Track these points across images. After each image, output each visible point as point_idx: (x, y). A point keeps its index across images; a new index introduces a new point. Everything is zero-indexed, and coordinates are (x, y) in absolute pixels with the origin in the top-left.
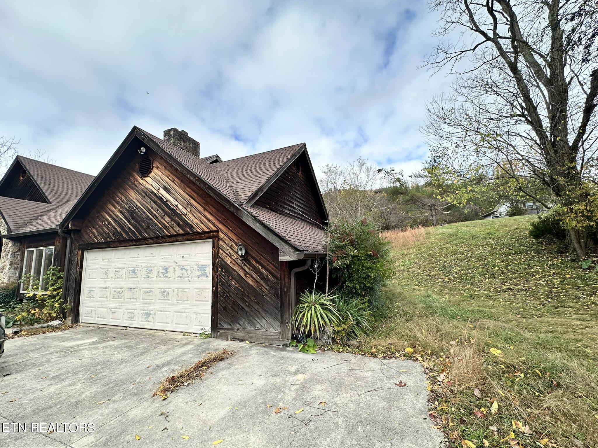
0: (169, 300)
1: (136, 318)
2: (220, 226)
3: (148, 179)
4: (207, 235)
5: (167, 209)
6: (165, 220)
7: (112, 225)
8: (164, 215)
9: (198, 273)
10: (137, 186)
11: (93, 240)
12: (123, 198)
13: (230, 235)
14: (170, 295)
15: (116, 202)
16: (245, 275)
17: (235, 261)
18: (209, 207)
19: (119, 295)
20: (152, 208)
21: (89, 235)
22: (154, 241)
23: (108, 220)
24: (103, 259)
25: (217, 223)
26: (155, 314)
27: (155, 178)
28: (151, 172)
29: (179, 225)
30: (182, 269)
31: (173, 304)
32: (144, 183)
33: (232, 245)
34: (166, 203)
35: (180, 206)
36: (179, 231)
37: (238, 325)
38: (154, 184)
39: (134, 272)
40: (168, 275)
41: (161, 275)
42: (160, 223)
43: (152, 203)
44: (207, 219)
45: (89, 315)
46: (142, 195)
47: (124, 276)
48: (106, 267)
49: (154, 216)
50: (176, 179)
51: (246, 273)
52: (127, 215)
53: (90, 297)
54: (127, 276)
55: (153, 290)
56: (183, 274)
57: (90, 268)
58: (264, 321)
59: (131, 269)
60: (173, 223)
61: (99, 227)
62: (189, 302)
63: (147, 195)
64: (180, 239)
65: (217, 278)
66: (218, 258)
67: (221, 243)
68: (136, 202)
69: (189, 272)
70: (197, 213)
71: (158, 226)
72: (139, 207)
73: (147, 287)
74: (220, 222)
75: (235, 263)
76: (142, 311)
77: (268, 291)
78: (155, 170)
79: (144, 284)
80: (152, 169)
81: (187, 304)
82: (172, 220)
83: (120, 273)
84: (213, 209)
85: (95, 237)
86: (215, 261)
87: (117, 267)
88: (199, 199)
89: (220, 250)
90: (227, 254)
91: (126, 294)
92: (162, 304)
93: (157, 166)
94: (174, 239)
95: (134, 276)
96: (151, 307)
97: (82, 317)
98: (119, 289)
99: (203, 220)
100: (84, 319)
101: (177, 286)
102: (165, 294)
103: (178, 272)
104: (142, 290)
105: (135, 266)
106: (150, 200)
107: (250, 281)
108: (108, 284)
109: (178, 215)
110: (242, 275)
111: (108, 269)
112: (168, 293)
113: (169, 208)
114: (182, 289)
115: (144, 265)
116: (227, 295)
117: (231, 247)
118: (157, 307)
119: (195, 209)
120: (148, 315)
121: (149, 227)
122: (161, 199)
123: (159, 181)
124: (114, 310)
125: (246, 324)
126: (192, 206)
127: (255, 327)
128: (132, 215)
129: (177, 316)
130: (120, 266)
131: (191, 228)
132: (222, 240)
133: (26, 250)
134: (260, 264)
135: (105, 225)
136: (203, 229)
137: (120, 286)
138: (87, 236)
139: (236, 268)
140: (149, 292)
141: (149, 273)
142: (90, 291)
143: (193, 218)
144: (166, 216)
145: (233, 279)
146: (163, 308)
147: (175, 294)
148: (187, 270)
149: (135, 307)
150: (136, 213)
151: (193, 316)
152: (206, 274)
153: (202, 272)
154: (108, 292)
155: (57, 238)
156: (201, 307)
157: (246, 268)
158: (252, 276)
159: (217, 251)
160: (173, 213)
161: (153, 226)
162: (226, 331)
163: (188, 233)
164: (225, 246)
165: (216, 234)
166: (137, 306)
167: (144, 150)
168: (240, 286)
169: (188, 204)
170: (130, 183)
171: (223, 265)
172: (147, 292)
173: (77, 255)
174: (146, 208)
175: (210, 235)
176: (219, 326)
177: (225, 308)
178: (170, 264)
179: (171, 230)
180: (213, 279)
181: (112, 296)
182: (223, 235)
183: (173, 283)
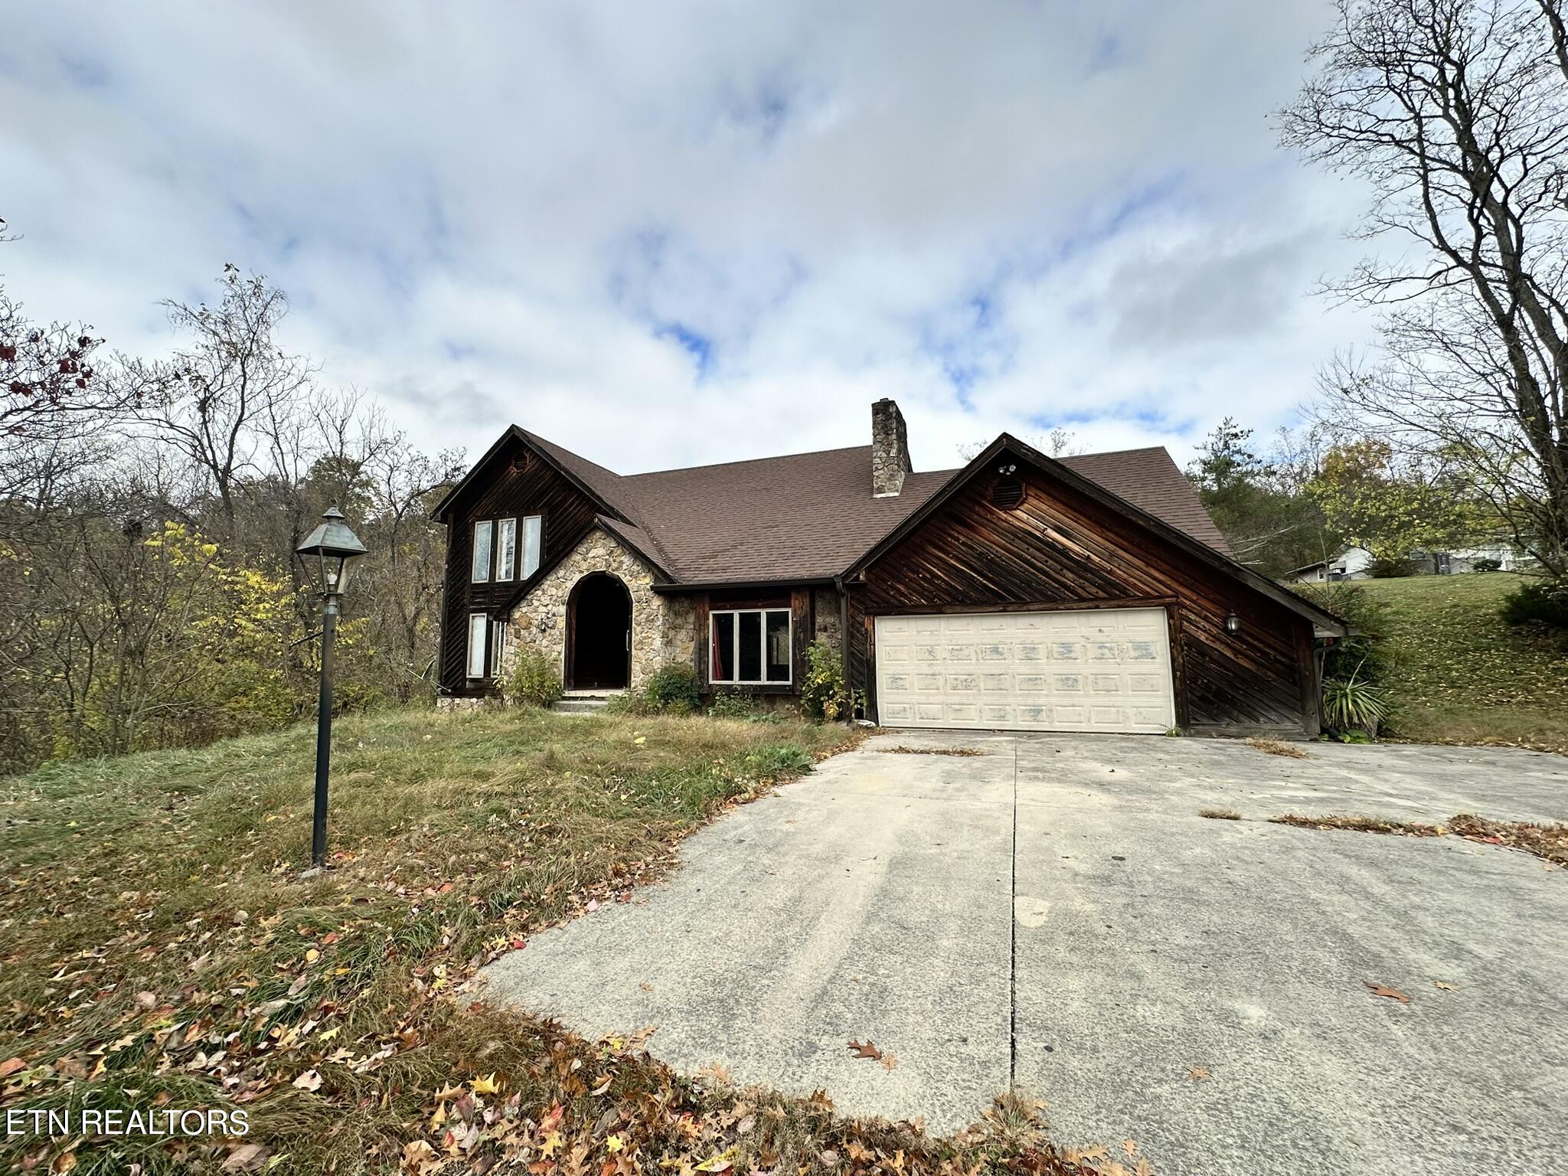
0: (1079, 690)
1: (1009, 717)
2: (1182, 589)
3: (1018, 513)
4: (1157, 601)
5: (1065, 561)
6: (1064, 576)
7: (940, 578)
8: (1062, 569)
9: (1133, 654)
10: (993, 523)
11: (900, 601)
12: (962, 539)
13: (1202, 602)
14: (1080, 682)
15: (946, 544)
16: (1235, 655)
17: (1214, 636)
18: (1156, 562)
19: (967, 683)
20: (1034, 558)
21: (888, 593)
23: (929, 571)
24: (919, 632)
25: (1175, 585)
26: (1051, 711)
27: (1033, 512)
28: (1022, 504)
29: (1093, 584)
30: (1100, 648)
31: (1087, 696)
32: (1010, 519)
33: (1206, 616)
34: (1064, 552)
35: (1093, 556)
36: (1097, 593)
37: (1227, 719)
38: (1033, 521)
39: (996, 650)
40: (1073, 655)
41: (1056, 655)
42: (1056, 580)
43: (1031, 550)
44: (1155, 579)
45: (898, 716)
46: (1006, 536)
47: (973, 657)
48: (928, 643)
49: (1038, 569)
50: (1082, 518)
51: (1236, 652)
52: (974, 562)
53: (897, 688)
54: (980, 656)
55: (1042, 676)
56: (1103, 655)
57: (887, 643)
58: (1273, 713)
59: (988, 647)
60: (1082, 581)
61: (910, 580)
62: (1120, 693)
63: (1018, 538)
64: (1102, 605)
65: (1183, 658)
66: (1181, 633)
67: (1184, 612)
68: (994, 546)
69: (1116, 652)
70: (1133, 569)
71: (1050, 584)
72: (1003, 555)
73: (1028, 672)
74: (1181, 584)
75: (1214, 640)
76: (1022, 707)
77: (1277, 675)
78: (1031, 500)
79: (1026, 668)
80: (1026, 499)
81: (1118, 695)
82: (1081, 577)
83: (966, 652)
84: (1165, 566)
85: (902, 594)
86: (1175, 637)
87: (954, 642)
88: (1135, 550)
89: (1185, 623)
90: (1198, 628)
91: (982, 684)
92: (1064, 695)
93: (1036, 495)
94: (1090, 604)
95: (995, 656)
96: (1042, 701)
97: (884, 719)
98: (965, 677)
99: (1146, 580)
100: (889, 722)
101: (1093, 671)
102: (1070, 682)
103: (1093, 652)
104: (1017, 677)
105: (996, 642)
106: (1026, 546)
107: (1244, 663)
108: (936, 669)
109: (1091, 571)
110: (1230, 654)
111: (931, 646)
112: (1076, 680)
113: (1072, 559)
114: (1104, 674)
115: (1019, 641)
116: (1202, 681)
117: (1205, 618)
118: (1054, 700)
119: (1128, 563)
120: (1036, 712)
121: (1030, 586)
122: (1052, 545)
123: (1043, 518)
124: (958, 707)
125: (1242, 718)
126: (1122, 558)
127: (1258, 721)
128: (989, 565)
129: (1099, 712)
130: (960, 642)
131: (1124, 591)
132: (1186, 608)
133: (711, 613)
134: (1260, 641)
135: (924, 578)
136: (1148, 593)
137: (970, 672)
138: (883, 594)
139: (1218, 646)
140: (1034, 680)
141: (1030, 653)
142: (895, 679)
143: (1125, 576)
144: (1065, 571)
145: (1212, 660)
146: (1066, 701)
147: (1089, 681)
148: (1111, 649)
149: (1004, 701)
150: (995, 563)
151: (1131, 712)
152: (1151, 654)
153: (1143, 651)
154: (941, 681)
155: (793, 595)
156: (1144, 699)
157: (1237, 645)
158: (1246, 657)
159: (1178, 623)
160: (1082, 567)
161: (1038, 584)
162: (1206, 727)
163: (1119, 598)
164: (1193, 617)
165: (1174, 599)
166: (1011, 700)
167: (1013, 468)
168: (1226, 669)
169: (1112, 555)
170: (975, 517)
171: (1193, 643)
172: (1030, 679)
173: (862, 624)
174: (1020, 557)
175: (1161, 601)
176: (1192, 722)
177: (1202, 698)
178: (1071, 640)
179: (1080, 591)
180: (1173, 660)
181: (949, 686)
182: (1188, 603)
183: (1084, 666)
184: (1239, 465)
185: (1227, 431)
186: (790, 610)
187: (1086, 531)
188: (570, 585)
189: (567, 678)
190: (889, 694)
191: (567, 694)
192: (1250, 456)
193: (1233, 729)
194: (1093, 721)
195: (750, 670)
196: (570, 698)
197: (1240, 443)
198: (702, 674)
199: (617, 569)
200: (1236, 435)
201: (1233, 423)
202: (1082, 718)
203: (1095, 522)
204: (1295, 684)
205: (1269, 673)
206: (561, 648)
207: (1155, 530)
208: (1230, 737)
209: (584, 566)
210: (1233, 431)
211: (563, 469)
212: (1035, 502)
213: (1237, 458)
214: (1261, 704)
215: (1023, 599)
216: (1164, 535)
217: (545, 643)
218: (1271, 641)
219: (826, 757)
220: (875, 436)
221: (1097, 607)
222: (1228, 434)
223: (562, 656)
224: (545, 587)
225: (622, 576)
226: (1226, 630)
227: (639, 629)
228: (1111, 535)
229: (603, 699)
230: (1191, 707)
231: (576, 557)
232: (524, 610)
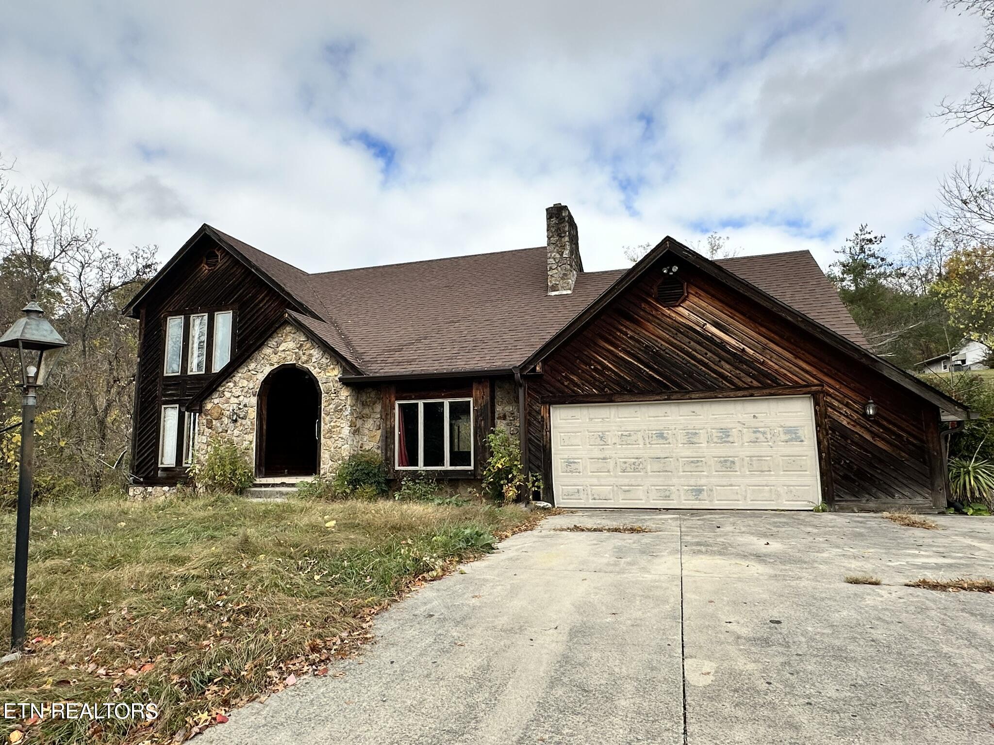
0: (736, 471)
1: (673, 496)
2: (826, 379)
3: (680, 309)
4: (804, 390)
5: (723, 353)
6: (722, 368)
7: (611, 370)
8: (720, 361)
9: (784, 437)
10: (658, 319)
11: (573, 391)
12: (629, 333)
13: (844, 390)
14: (737, 464)
15: (615, 338)
16: (873, 438)
17: (854, 421)
18: (803, 354)
20: (695, 351)
21: (563, 384)
22: (706, 394)
23: (600, 363)
24: (591, 419)
25: (820, 375)
26: (711, 490)
27: (694, 308)
28: (683, 301)
30: (755, 432)
31: (744, 476)
32: (673, 315)
33: (848, 402)
34: (722, 345)
35: (747, 349)
36: (751, 382)
37: (867, 496)
38: (693, 317)
39: (661, 436)
40: (730, 439)
41: (715, 440)
42: (714, 371)
43: (692, 343)
44: (802, 369)
45: (572, 497)
46: (670, 331)
47: (641, 441)
48: (600, 429)
49: (700, 362)
50: (737, 314)
51: (874, 435)
52: (641, 355)
53: (571, 472)
54: (647, 441)
55: (703, 459)
56: (757, 438)
57: (563, 430)
58: (907, 489)
59: (654, 432)
60: (738, 372)
61: (583, 372)
62: (772, 473)
63: (681, 332)
64: (756, 393)
65: (828, 441)
66: (826, 418)
67: (829, 399)
68: (659, 340)
69: (769, 436)
70: (783, 361)
71: (709, 375)
72: (667, 348)
73: (691, 455)
74: (826, 375)
75: (855, 424)
76: (686, 488)
77: (909, 455)
78: (691, 297)
79: (687, 452)
80: (687, 297)
81: (771, 475)
82: (737, 368)
83: (634, 438)
84: (811, 358)
85: (576, 385)
86: (822, 422)
87: (623, 429)
88: (786, 344)
89: (829, 409)
90: (841, 413)
91: (649, 467)
92: (723, 476)
93: (697, 293)
94: (746, 393)
95: (661, 441)
96: (703, 481)
97: (560, 500)
98: (634, 460)
99: (795, 370)
100: (564, 503)
101: (748, 454)
102: (728, 464)
103: (748, 436)
104: (680, 460)
105: (662, 428)
106: (688, 340)
107: (880, 444)
108: (607, 453)
109: (745, 362)
110: (868, 437)
111: (602, 432)
112: (733, 462)
113: (728, 352)
114: (758, 456)
115: (682, 427)
116: (845, 462)
117: (847, 405)
118: (714, 480)
119: (779, 355)
120: (698, 491)
121: (691, 377)
122: (711, 339)
123: (703, 314)
124: (627, 488)
125: (880, 494)
126: (773, 351)
127: (893, 496)
128: (655, 358)
129: (753, 491)
130: (629, 428)
131: (775, 380)
132: (830, 396)
133: (397, 403)
134: (895, 425)
135: (596, 370)
136: (796, 382)
137: (636, 455)
138: (558, 385)
139: (857, 429)
140: (695, 462)
141: (691, 438)
142: (569, 463)
143: (776, 367)
144: (723, 363)
145: (854, 443)
146: (724, 481)
147: (745, 463)
148: (764, 433)
149: (670, 483)
150: (660, 355)
151: (782, 490)
152: (799, 437)
153: (793, 435)
154: (611, 464)
155: (475, 386)
156: (794, 478)
157: (875, 429)
158: (883, 439)
159: (823, 409)
160: (737, 359)
161: (699, 375)
162: (849, 503)
163: (771, 386)
164: (836, 403)
165: (820, 388)
166: (675, 481)
167: (675, 269)
168: (866, 450)
169: (764, 348)
170: (642, 313)
171: (836, 427)
172: (692, 462)
173: (539, 413)
174: (682, 350)
175: (808, 389)
176: (837, 499)
177: (845, 477)
178: (730, 426)
179: (736, 381)
180: (819, 443)
181: (619, 469)
182: (831, 391)
183: (742, 450)
184: (873, 267)
185: (863, 237)
186: (471, 400)
187: (742, 327)
188: (261, 377)
189: (258, 466)
190: (564, 476)
191: (259, 481)
192: (883, 259)
193: (872, 505)
194: (749, 500)
195: (435, 457)
196: (261, 485)
197: (875, 248)
198: (389, 460)
199: (307, 362)
200: (870, 241)
201: (868, 229)
202: (740, 497)
203: (750, 318)
204: (924, 463)
205: (903, 454)
206: (252, 437)
207: (802, 326)
208: (869, 511)
209: (274, 359)
210: (868, 237)
211: (254, 266)
212: (696, 300)
213: (872, 261)
214: (896, 482)
215: (686, 389)
216: (810, 330)
217: (236, 432)
218: (904, 424)
219: (506, 537)
220: (549, 238)
221: (752, 395)
222: (864, 240)
223: (254, 445)
224: (236, 379)
225: (311, 369)
226: (865, 415)
227: (328, 418)
228: (764, 330)
229: (293, 485)
230: (835, 485)
231: (267, 351)
232: (216, 401)
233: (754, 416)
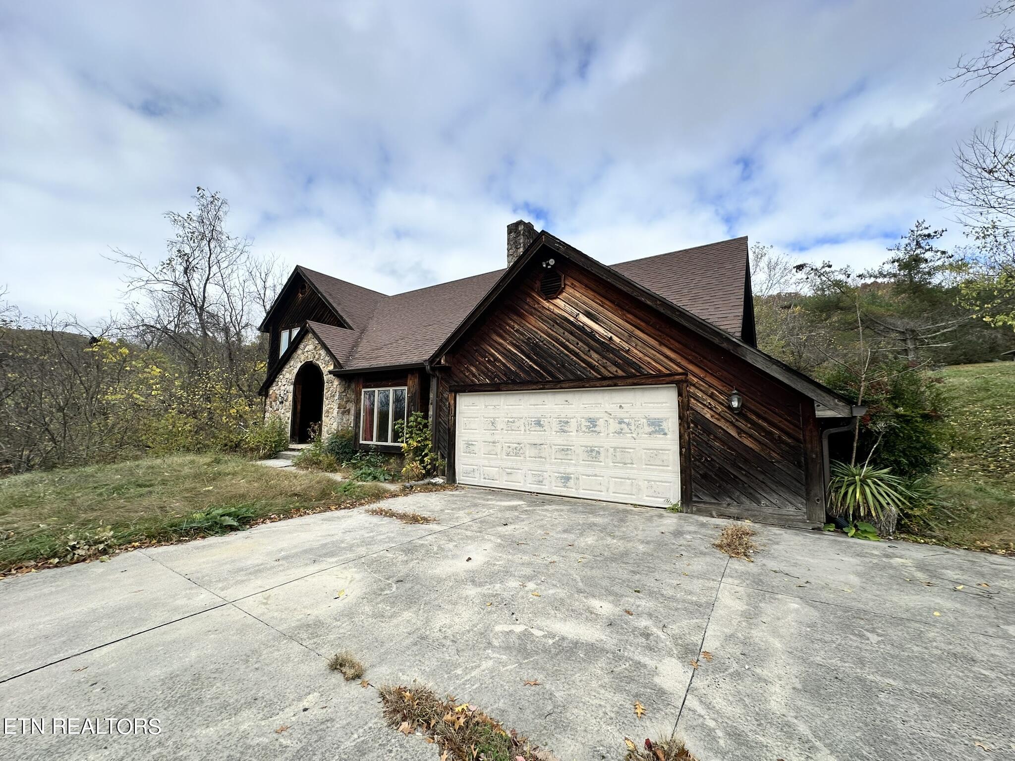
0: (601, 462)
1: (545, 482)
2: (691, 367)
3: (558, 302)
4: (667, 379)
5: (592, 343)
6: (590, 357)
7: (500, 361)
8: (589, 351)
9: (648, 429)
10: (539, 312)
11: (472, 381)
12: (516, 327)
13: (709, 379)
14: (602, 454)
15: (505, 332)
16: (739, 434)
17: (719, 414)
18: (668, 340)
19: (517, 451)
20: (568, 341)
21: (464, 374)
22: (575, 384)
23: (493, 355)
24: (486, 406)
25: (684, 363)
26: (578, 479)
27: (569, 299)
28: (562, 292)
29: (615, 364)
30: (620, 423)
31: (607, 467)
32: (552, 307)
33: (712, 393)
34: (591, 334)
35: (615, 338)
36: (616, 371)
37: (728, 499)
38: (569, 308)
39: (538, 423)
40: (597, 429)
41: (584, 429)
42: (584, 361)
43: (566, 333)
44: (667, 357)
45: (470, 475)
46: (548, 323)
47: (522, 428)
48: (492, 415)
49: (571, 351)
50: (607, 302)
51: (740, 431)
52: (525, 348)
53: (469, 452)
54: (527, 428)
55: (572, 448)
56: (622, 429)
57: (466, 415)
58: (776, 496)
59: (533, 420)
60: (605, 361)
61: (480, 363)
62: (634, 466)
63: (557, 323)
64: (619, 382)
65: (689, 435)
66: (688, 410)
67: (692, 389)
68: (539, 332)
69: (633, 428)
70: (648, 348)
71: (579, 365)
72: (545, 339)
73: (562, 443)
74: (691, 362)
75: (720, 418)
76: (556, 474)
77: (781, 457)
78: (569, 290)
79: (559, 440)
80: (564, 288)
81: (633, 468)
82: (604, 357)
83: (517, 424)
84: (677, 344)
85: (474, 376)
86: (683, 414)
87: (509, 416)
88: (651, 330)
89: (692, 400)
90: (704, 405)
91: (527, 452)
92: (589, 466)
93: (572, 284)
94: (610, 382)
95: (538, 428)
96: (571, 470)
97: (460, 478)
98: (516, 445)
99: (659, 358)
100: (463, 480)
101: (614, 445)
102: (594, 454)
103: (614, 426)
104: (553, 447)
105: (539, 416)
106: (562, 331)
107: (748, 442)
108: (497, 438)
109: (613, 351)
110: (733, 433)
111: (494, 418)
112: (598, 453)
113: (597, 341)
114: (622, 448)
115: (556, 416)
116: (706, 459)
117: (712, 396)
118: (581, 469)
119: (644, 343)
120: (566, 479)
121: (563, 366)
122: (582, 329)
123: (577, 305)
124: (509, 471)
125: (744, 499)
126: (639, 339)
127: (759, 503)
128: (534, 349)
129: (616, 483)
130: (514, 415)
131: (638, 368)
132: (694, 385)
133: (363, 390)
134: (765, 420)
135: (489, 361)
136: (659, 371)
137: (518, 441)
138: (462, 375)
139: (722, 424)
140: (565, 450)
141: (564, 425)
142: (469, 445)
143: (641, 355)
144: (592, 352)
145: (716, 438)
146: (590, 471)
147: (610, 454)
148: (628, 424)
149: (543, 469)
150: (539, 346)
151: (644, 485)
152: (663, 430)
153: (656, 426)
154: (499, 446)
155: (409, 376)
156: (656, 473)
157: (741, 424)
158: (751, 436)
159: (686, 400)
160: (605, 348)
161: (570, 364)
162: (707, 506)
163: (634, 376)
164: (700, 394)
165: (683, 377)
166: (547, 467)
167: (552, 262)
168: (730, 448)
169: (630, 336)
170: (527, 307)
171: (699, 420)
172: (563, 450)
173: (447, 399)
174: (557, 340)
175: (672, 378)
176: (695, 499)
177: (705, 476)
178: (598, 416)
179: (603, 370)
180: (681, 437)
181: (504, 453)
182: (695, 380)
183: (606, 440)
184: (931, 261)
185: (919, 232)
186: (406, 388)
187: (610, 315)
188: (296, 371)
189: (292, 436)
190: (464, 457)
191: (292, 446)
192: (943, 253)
193: (733, 510)
194: (611, 490)
195: (382, 436)
196: (294, 450)
198: (356, 436)
199: (318, 359)
200: (929, 236)
202: (603, 488)
203: (618, 305)
204: (799, 466)
205: (774, 455)
206: (289, 415)
207: (661, 310)
208: (729, 517)
211: (320, 292)
212: (571, 291)
214: (763, 486)
215: (558, 378)
216: (668, 313)
217: (283, 411)
218: (776, 420)
221: (615, 385)
223: (290, 421)
225: (320, 364)
226: (730, 408)
227: (327, 402)
228: (631, 317)
230: (694, 484)
231: (299, 352)
232: (274, 388)
233: (621, 406)
